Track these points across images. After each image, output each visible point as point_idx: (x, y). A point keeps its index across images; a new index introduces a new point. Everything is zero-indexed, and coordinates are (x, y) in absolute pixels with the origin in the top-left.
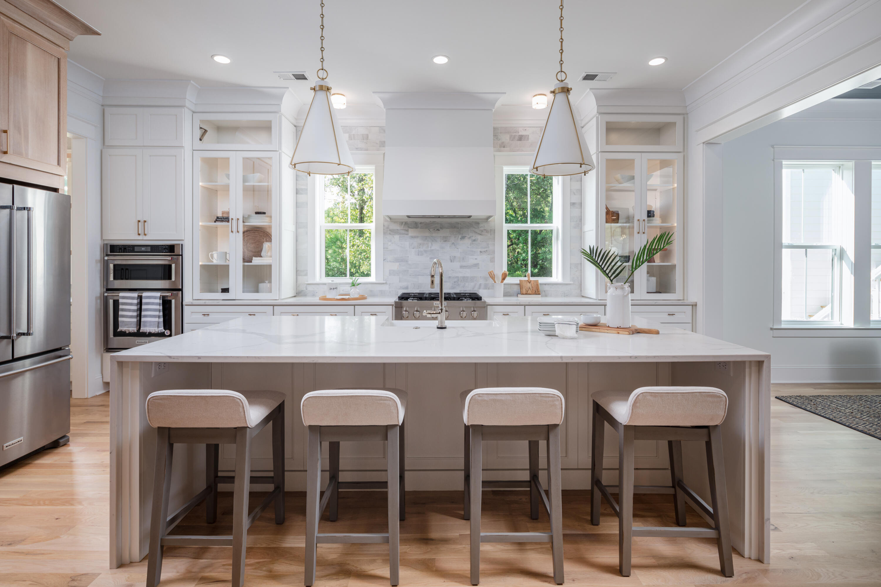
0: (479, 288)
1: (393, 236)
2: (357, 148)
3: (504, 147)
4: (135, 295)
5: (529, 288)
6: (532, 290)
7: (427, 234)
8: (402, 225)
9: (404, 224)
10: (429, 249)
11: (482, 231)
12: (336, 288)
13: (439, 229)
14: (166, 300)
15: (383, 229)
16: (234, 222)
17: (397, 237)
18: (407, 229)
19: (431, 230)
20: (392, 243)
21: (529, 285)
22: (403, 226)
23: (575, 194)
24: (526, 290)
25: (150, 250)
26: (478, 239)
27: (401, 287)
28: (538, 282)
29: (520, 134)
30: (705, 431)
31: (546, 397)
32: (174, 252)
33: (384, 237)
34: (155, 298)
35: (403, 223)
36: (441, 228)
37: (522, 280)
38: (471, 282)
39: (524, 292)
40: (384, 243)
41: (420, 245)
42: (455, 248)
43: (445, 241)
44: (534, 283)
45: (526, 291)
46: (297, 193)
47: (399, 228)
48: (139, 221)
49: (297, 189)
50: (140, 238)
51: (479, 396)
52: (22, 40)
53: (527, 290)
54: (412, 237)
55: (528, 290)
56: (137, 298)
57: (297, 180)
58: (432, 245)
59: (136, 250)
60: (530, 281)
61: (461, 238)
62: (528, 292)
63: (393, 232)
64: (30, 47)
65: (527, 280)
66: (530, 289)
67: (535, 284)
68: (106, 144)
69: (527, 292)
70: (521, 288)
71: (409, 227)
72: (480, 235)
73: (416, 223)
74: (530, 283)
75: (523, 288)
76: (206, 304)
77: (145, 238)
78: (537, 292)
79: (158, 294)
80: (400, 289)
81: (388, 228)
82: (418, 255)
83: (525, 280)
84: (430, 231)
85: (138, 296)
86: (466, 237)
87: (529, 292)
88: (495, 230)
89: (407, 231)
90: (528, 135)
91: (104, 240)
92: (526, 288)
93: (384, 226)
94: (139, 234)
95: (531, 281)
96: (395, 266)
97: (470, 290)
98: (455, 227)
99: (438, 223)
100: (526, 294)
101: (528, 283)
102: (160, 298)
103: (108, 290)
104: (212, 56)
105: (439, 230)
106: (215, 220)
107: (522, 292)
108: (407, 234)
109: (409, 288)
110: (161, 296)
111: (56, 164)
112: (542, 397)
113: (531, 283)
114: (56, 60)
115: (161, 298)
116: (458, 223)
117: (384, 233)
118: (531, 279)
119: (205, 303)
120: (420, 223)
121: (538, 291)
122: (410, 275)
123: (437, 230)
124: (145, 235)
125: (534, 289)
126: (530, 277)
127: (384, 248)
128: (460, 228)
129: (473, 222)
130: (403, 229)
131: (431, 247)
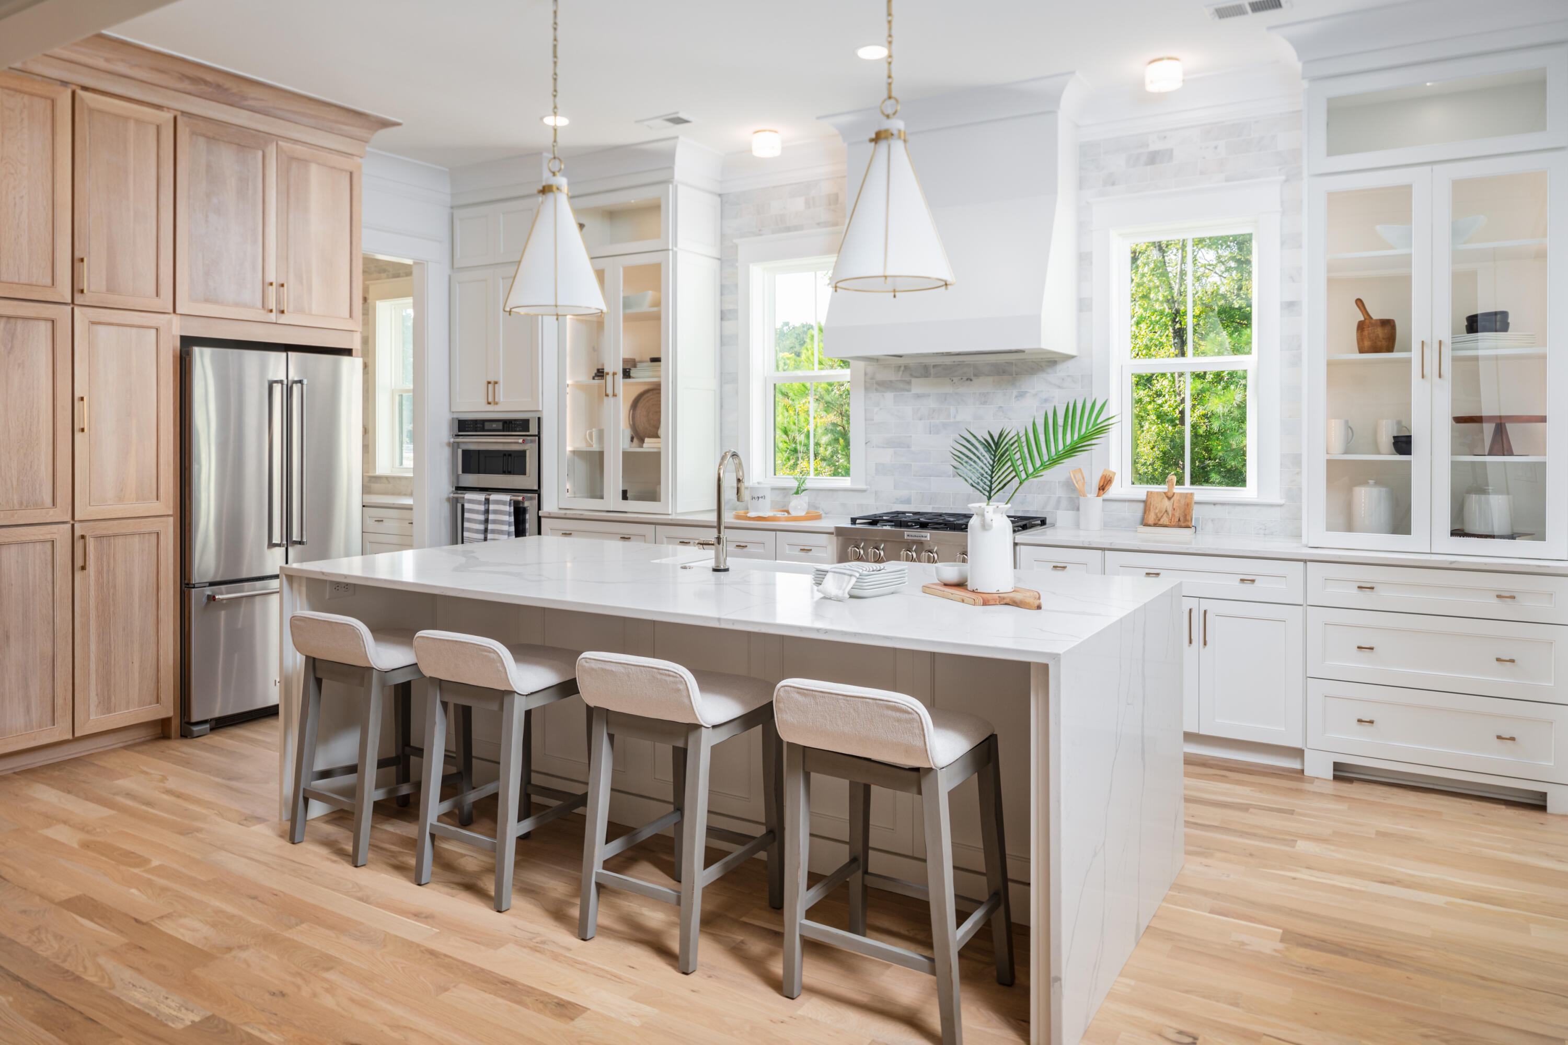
0: (1057, 507)
1: (883, 395)
2: (818, 224)
3: (1113, 184)
4: (481, 497)
5: (1164, 510)
6: (1173, 515)
7: (949, 389)
8: (898, 370)
9: (902, 368)
10: (952, 420)
11: (1063, 379)
12: (762, 497)
13: (972, 377)
14: (520, 508)
15: (863, 380)
16: (609, 378)
17: (889, 396)
18: (907, 379)
19: (955, 379)
20: (881, 409)
21: (1167, 504)
22: (901, 373)
23: (1293, 281)
24: (1156, 514)
25: (501, 428)
26: (1053, 397)
27: (897, 499)
28: (1192, 498)
29: (1153, 148)
30: (914, 774)
31: (666, 675)
32: (528, 431)
33: (865, 396)
34: (504, 503)
35: (900, 367)
36: (975, 375)
37: (1151, 492)
38: (1039, 494)
39: (1151, 520)
40: (865, 410)
41: (934, 411)
42: (1005, 417)
43: (985, 403)
44: (1179, 500)
45: (1157, 517)
46: (722, 319)
47: (893, 378)
48: (489, 383)
49: (722, 312)
50: (491, 408)
51: (586, 662)
52: (304, 162)
53: (1160, 516)
54: (918, 396)
55: (1162, 516)
56: (483, 503)
57: (722, 294)
58: (957, 412)
59: (486, 428)
60: (1170, 495)
61: (1016, 397)
62: (1161, 522)
63: (884, 386)
64: (314, 168)
65: (1165, 493)
66: (1168, 514)
67: (1183, 502)
68: (456, 266)
69: (1159, 520)
70: (1146, 510)
71: (911, 375)
72: (1059, 387)
73: (925, 366)
74: (1169, 498)
75: (1150, 510)
76: (567, 516)
77: (496, 408)
78: (1184, 521)
79: (506, 497)
80: (895, 503)
81: (872, 378)
82: (930, 434)
83: (1158, 493)
84: (954, 381)
85: (485, 499)
86: (1028, 394)
87: (1165, 520)
88: (1091, 375)
89: (909, 383)
90: (1172, 150)
91: (453, 412)
92: (1157, 511)
93: (866, 374)
94: (489, 403)
95: (1174, 494)
96: (886, 456)
97: (1037, 511)
98: (1004, 372)
99: (968, 365)
100: (1155, 525)
101: (1166, 499)
102: (510, 503)
103: (458, 488)
104: (542, 119)
105: (971, 380)
106: (594, 375)
107: (1146, 521)
108: (909, 390)
109: (912, 502)
110: (510, 500)
111: (348, 316)
112: (661, 674)
113: (1172, 500)
114: (348, 174)
115: (512, 504)
116: (1010, 364)
117: (866, 389)
118: (1175, 491)
119: (565, 514)
120: (934, 366)
121: (1186, 520)
122: (915, 476)
123: (967, 379)
124: (496, 403)
125: (1177, 515)
126: (1173, 485)
127: (866, 420)
128: (1014, 374)
129: (1042, 359)
130: (900, 380)
131: (955, 417)
